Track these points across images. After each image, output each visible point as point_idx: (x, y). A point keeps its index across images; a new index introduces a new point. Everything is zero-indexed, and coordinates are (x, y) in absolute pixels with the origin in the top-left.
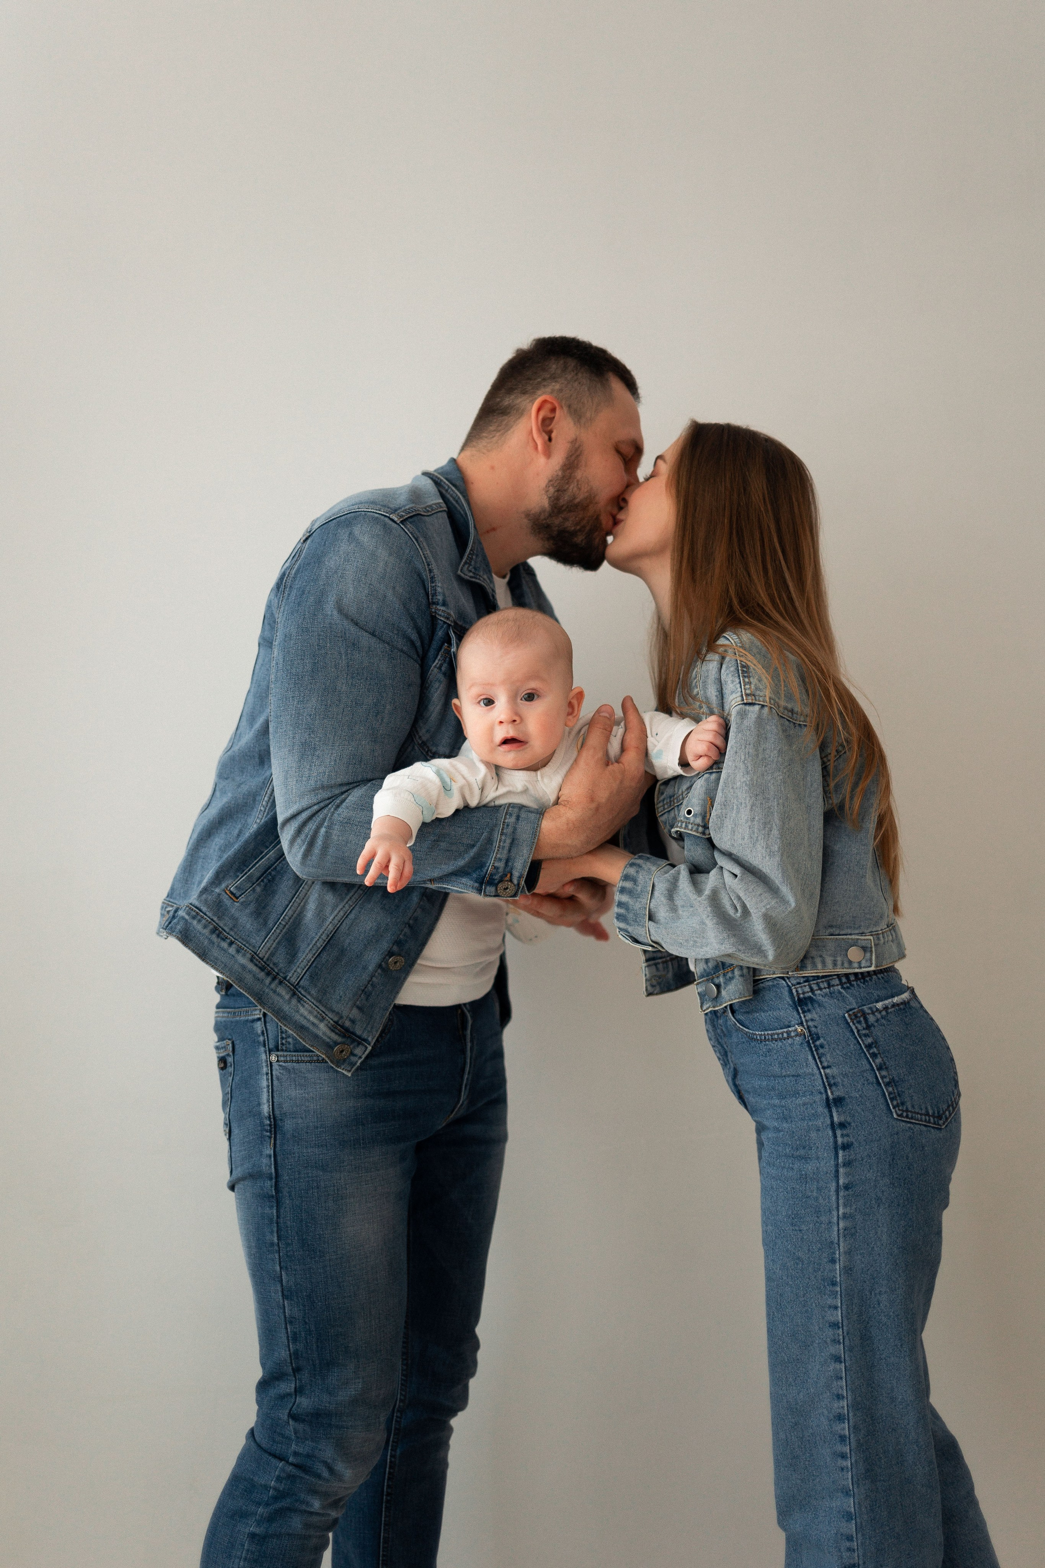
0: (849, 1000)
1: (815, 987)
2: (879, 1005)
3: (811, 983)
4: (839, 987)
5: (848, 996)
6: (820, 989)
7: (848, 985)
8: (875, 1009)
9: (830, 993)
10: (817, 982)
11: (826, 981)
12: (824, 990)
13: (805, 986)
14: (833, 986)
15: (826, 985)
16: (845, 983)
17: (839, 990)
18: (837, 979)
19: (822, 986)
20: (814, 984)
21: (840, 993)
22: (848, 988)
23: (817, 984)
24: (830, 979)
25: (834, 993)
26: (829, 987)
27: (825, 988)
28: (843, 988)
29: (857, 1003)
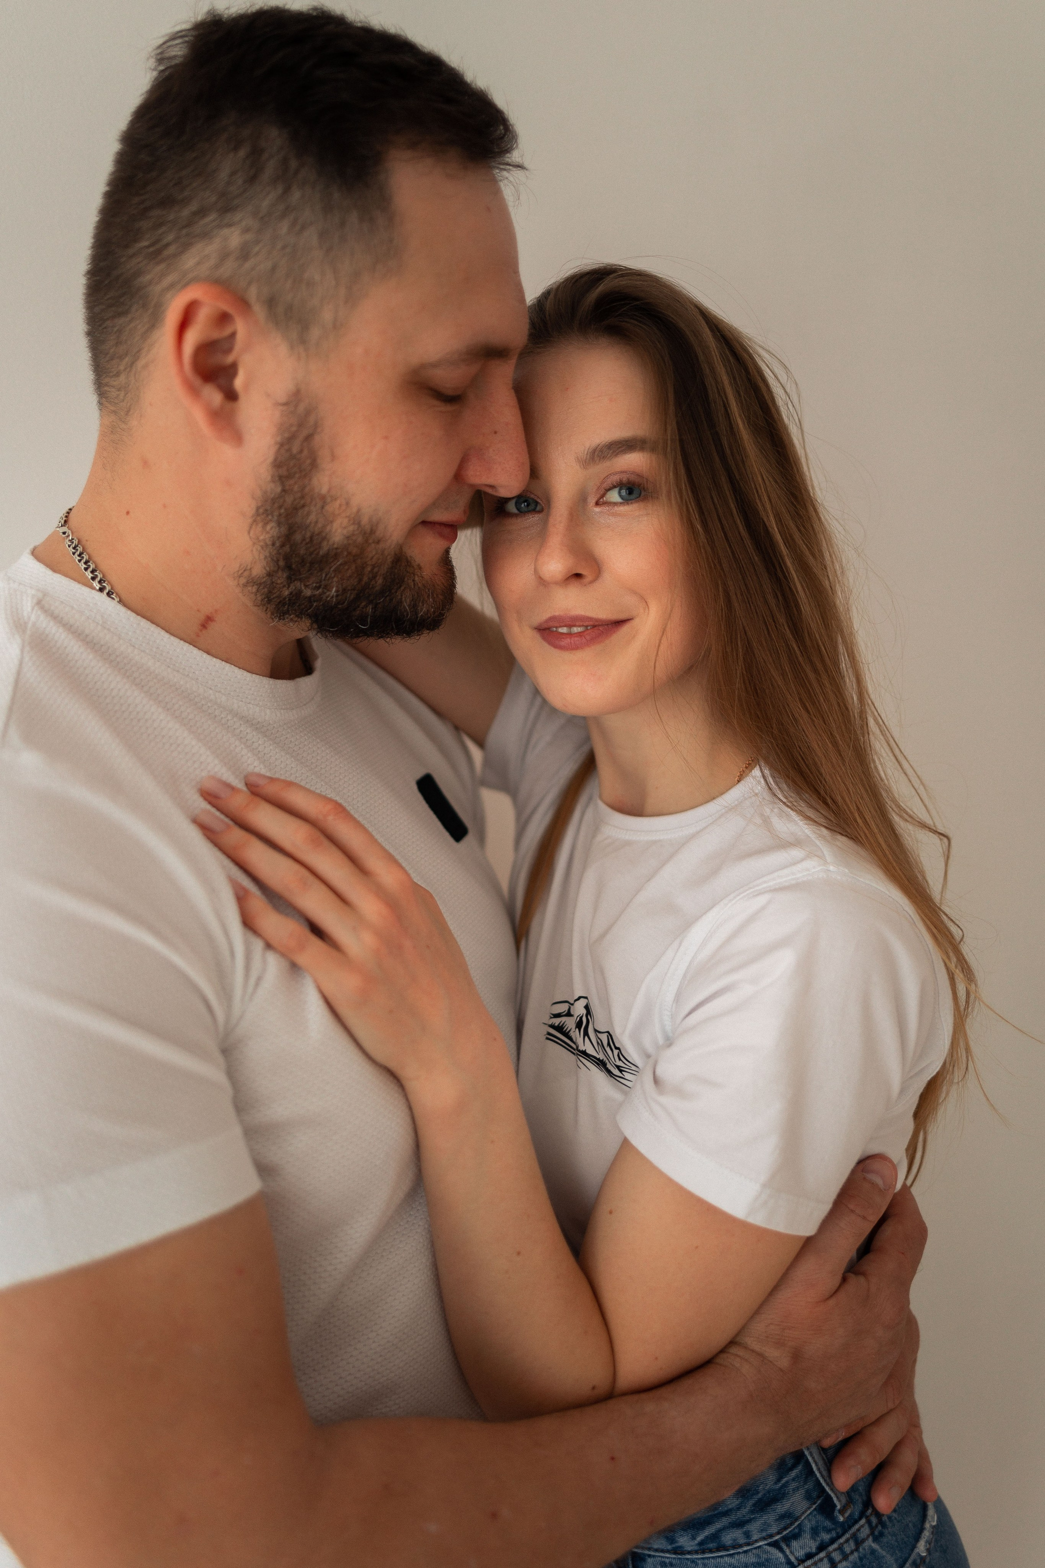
0: (886, 1562)
1: (837, 1556)
2: (921, 1548)
3: (831, 1548)
4: (870, 1539)
5: (884, 1553)
6: (845, 1557)
7: (880, 1528)
8: (918, 1561)
9: (861, 1559)
10: (839, 1545)
11: (851, 1537)
12: (851, 1558)
13: (821, 1560)
14: (863, 1541)
15: (852, 1545)
16: (876, 1526)
17: (870, 1546)
18: (866, 1526)
19: (847, 1549)
20: (835, 1550)
21: (873, 1552)
22: (881, 1534)
23: (840, 1548)
24: (858, 1530)
25: (865, 1556)
26: (857, 1550)
27: (852, 1552)
28: (876, 1539)
29: (896, 1560)
